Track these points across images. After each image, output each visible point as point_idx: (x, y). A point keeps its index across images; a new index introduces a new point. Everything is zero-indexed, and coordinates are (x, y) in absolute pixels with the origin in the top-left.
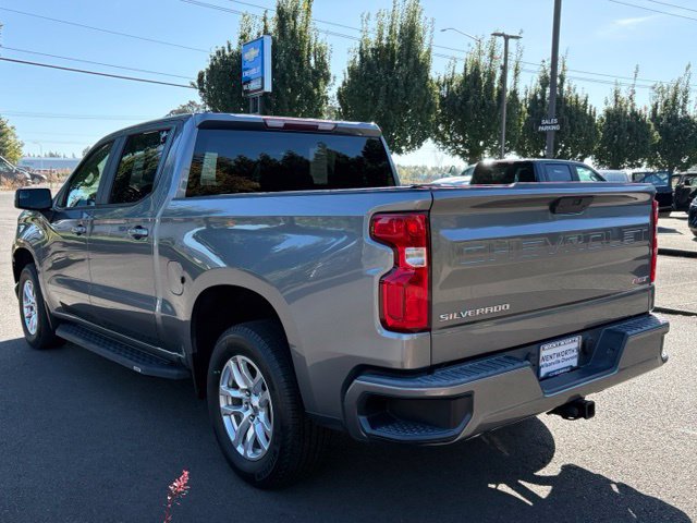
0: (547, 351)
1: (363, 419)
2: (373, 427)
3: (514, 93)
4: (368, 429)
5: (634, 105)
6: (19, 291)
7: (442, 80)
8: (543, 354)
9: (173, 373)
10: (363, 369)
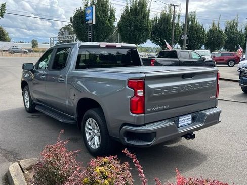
0: (181, 119)
1: (125, 139)
2: (128, 141)
3: (178, 24)
4: (126, 141)
5: (219, 28)
6: (23, 94)
7: (153, 19)
8: (180, 120)
9: (72, 122)
10: (125, 124)
